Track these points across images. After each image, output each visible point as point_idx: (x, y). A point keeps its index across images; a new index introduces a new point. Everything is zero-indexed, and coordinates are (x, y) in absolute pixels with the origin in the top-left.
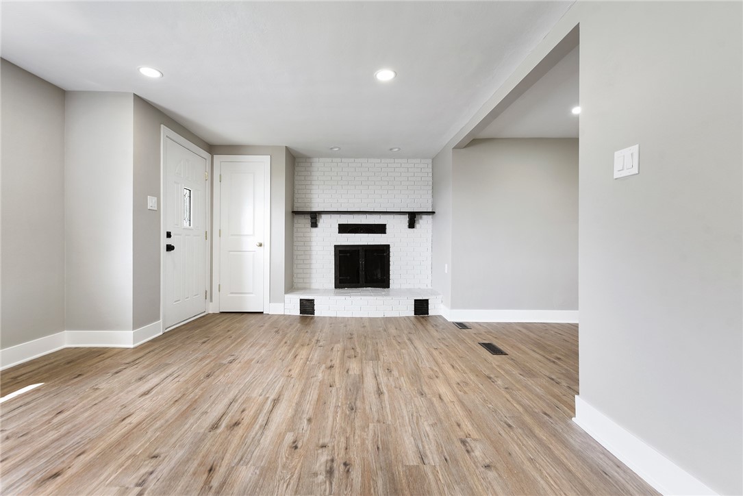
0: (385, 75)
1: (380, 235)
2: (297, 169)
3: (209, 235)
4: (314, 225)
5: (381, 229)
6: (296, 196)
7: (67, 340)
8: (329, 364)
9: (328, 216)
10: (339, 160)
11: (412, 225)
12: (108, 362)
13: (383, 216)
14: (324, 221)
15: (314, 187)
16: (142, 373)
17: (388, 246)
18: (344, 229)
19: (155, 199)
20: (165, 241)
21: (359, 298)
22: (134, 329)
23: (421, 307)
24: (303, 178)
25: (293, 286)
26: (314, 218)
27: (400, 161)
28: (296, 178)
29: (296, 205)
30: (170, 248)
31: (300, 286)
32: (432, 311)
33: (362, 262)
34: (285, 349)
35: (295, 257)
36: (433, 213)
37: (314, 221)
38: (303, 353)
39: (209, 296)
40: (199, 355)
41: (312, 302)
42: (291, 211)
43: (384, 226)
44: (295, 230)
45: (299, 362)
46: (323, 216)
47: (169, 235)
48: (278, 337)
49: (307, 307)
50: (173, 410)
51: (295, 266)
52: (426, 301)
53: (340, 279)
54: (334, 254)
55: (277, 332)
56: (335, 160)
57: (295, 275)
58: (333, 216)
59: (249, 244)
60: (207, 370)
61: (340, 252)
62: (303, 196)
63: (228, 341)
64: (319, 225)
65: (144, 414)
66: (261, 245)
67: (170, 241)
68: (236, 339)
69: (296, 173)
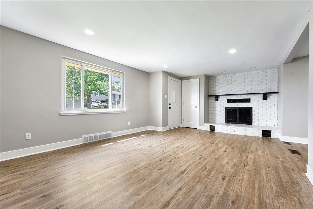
0: (233, 51)
1: (247, 103)
2: (210, 81)
3: (181, 104)
4: (217, 100)
5: (248, 101)
6: (210, 90)
7: (150, 128)
8: (212, 143)
9: (223, 96)
10: (227, 75)
11: (265, 98)
12: (157, 133)
13: (248, 95)
14: (220, 99)
15: (217, 86)
16: (164, 136)
17: (251, 108)
18: (229, 101)
19: (167, 95)
20: (169, 106)
21: (234, 127)
22: (162, 127)
23: (267, 134)
24: (212, 84)
25: (208, 121)
26: (217, 97)
27: (259, 71)
28: (210, 84)
29: (209, 93)
30: (170, 108)
31: (211, 121)
32: (273, 136)
33: (238, 114)
34: (201, 138)
35: (209, 111)
36: (278, 93)
37: (216, 98)
38: (205, 139)
39: (181, 122)
40: (176, 135)
41: (214, 126)
42: (207, 95)
43: (249, 99)
44: (209, 102)
45: (203, 141)
46: (221, 97)
47: (170, 104)
48: (199, 135)
49: (212, 128)
50: (170, 143)
51: (209, 114)
52: (270, 132)
53: (228, 120)
54: (225, 110)
55: (199, 134)
56: (225, 75)
57: (209, 118)
58: (225, 96)
59: (193, 107)
60: (178, 138)
61: (228, 110)
62: (212, 90)
63: (184, 134)
64: (219, 100)
65: (164, 142)
66: (196, 107)
67: (170, 106)
68: (186, 134)
69: (210, 82)
